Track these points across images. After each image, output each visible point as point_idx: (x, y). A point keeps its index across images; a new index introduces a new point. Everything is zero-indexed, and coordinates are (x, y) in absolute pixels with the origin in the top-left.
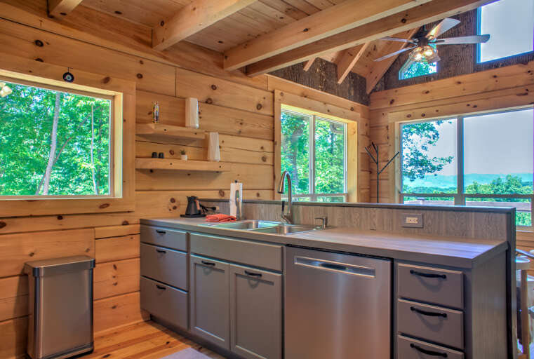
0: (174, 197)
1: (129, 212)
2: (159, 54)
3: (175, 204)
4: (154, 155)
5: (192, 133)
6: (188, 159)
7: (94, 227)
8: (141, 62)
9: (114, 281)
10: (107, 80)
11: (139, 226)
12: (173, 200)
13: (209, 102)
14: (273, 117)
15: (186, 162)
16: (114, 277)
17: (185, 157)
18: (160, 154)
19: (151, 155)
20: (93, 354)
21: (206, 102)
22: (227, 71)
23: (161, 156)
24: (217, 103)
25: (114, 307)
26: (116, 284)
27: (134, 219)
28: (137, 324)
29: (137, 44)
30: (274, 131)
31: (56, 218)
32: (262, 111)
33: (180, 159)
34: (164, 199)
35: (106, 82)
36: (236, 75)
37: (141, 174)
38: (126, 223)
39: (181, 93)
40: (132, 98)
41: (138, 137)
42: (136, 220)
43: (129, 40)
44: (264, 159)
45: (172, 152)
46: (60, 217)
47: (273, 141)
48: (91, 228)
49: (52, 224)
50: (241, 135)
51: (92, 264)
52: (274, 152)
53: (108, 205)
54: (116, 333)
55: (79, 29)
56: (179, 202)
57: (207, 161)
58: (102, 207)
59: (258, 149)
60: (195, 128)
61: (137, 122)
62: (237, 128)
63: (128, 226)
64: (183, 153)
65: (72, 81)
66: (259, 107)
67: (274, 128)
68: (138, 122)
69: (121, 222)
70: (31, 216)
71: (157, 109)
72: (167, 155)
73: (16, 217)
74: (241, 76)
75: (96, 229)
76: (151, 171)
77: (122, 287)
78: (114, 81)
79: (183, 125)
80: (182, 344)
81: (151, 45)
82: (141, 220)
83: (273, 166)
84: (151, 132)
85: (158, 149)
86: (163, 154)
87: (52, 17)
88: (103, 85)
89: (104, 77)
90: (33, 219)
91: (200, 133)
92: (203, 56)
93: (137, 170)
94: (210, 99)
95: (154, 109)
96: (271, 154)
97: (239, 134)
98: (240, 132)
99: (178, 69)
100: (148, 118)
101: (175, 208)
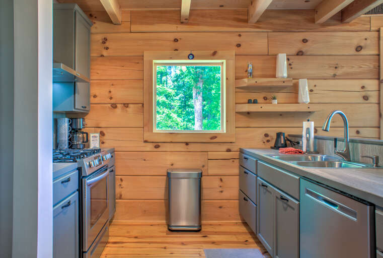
0: (267, 133)
1: (231, 143)
2: (254, 26)
3: (268, 138)
4: (249, 102)
5: (281, 81)
6: (278, 103)
7: (207, 152)
8: (240, 35)
9: (220, 189)
10: (214, 54)
11: (239, 152)
12: (266, 135)
13: (300, 54)
14: (379, 55)
15: (276, 106)
16: (221, 187)
17: (275, 102)
18: (254, 101)
19: (247, 101)
20: (199, 233)
21: (297, 55)
22: (319, 24)
23: (255, 102)
24: (308, 53)
25: (220, 207)
26: (222, 192)
27: (235, 148)
28: (237, 223)
29: (235, 23)
30: (379, 69)
31: (184, 144)
32: (363, 52)
33: (271, 103)
34: (258, 134)
35: (214, 55)
36: (329, 25)
37: (240, 116)
38: (229, 150)
39: (272, 51)
40: (232, 62)
41: (237, 89)
42: (236, 148)
43: (230, 22)
44: (366, 98)
45: (265, 98)
46: (187, 144)
47: (379, 79)
48: (206, 152)
49: (182, 147)
50: (336, 77)
51: (200, 175)
52: (379, 90)
53: (216, 137)
54: (220, 225)
55: (198, 25)
56: (271, 137)
57: (298, 103)
58: (212, 138)
59: (359, 89)
60: (283, 77)
61: (235, 79)
62: (331, 72)
63: (231, 152)
64: (274, 98)
65: (192, 59)
66: (359, 48)
67: (379, 66)
68: (237, 78)
69: (225, 149)
70: (171, 142)
71: (250, 67)
72: (260, 100)
73: (164, 142)
74: (334, 25)
75: (209, 153)
76: (248, 113)
77: (226, 194)
78: (220, 53)
79: (274, 76)
80: (256, 245)
81: (246, 21)
82: (240, 149)
83: (379, 104)
84: (245, 85)
85: (253, 96)
86: (256, 100)
87: (182, 23)
88: (212, 57)
89: (212, 52)
90: (172, 144)
91: (289, 81)
92: (294, 17)
93: (236, 112)
94: (301, 51)
95: (248, 67)
96: (376, 93)
97: (334, 77)
98: (335, 75)
99: (270, 33)
100: (245, 74)
101: (268, 141)
